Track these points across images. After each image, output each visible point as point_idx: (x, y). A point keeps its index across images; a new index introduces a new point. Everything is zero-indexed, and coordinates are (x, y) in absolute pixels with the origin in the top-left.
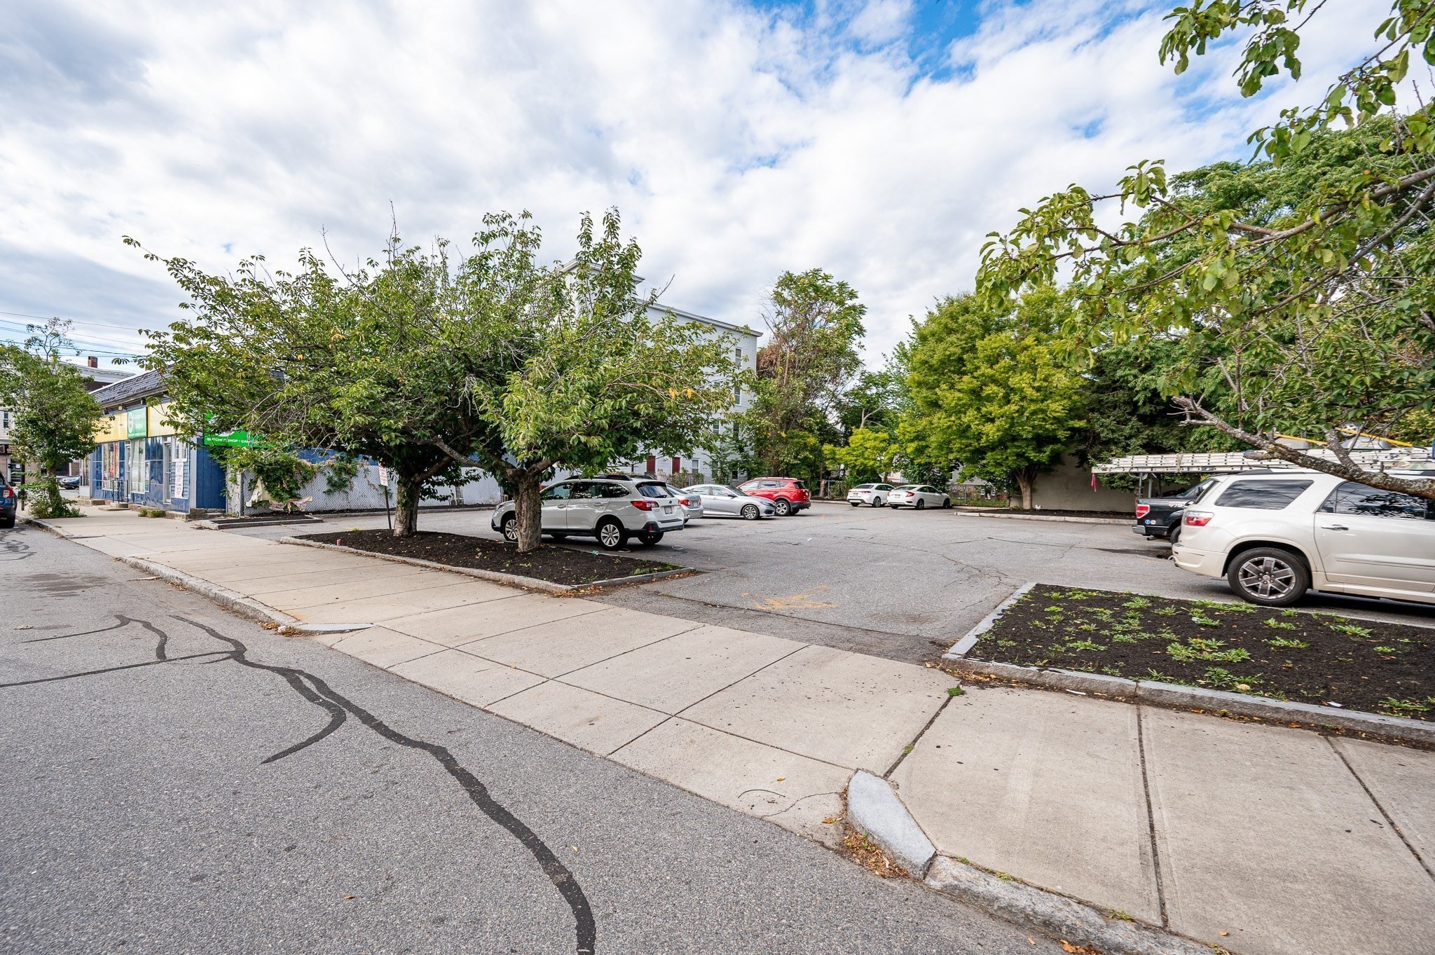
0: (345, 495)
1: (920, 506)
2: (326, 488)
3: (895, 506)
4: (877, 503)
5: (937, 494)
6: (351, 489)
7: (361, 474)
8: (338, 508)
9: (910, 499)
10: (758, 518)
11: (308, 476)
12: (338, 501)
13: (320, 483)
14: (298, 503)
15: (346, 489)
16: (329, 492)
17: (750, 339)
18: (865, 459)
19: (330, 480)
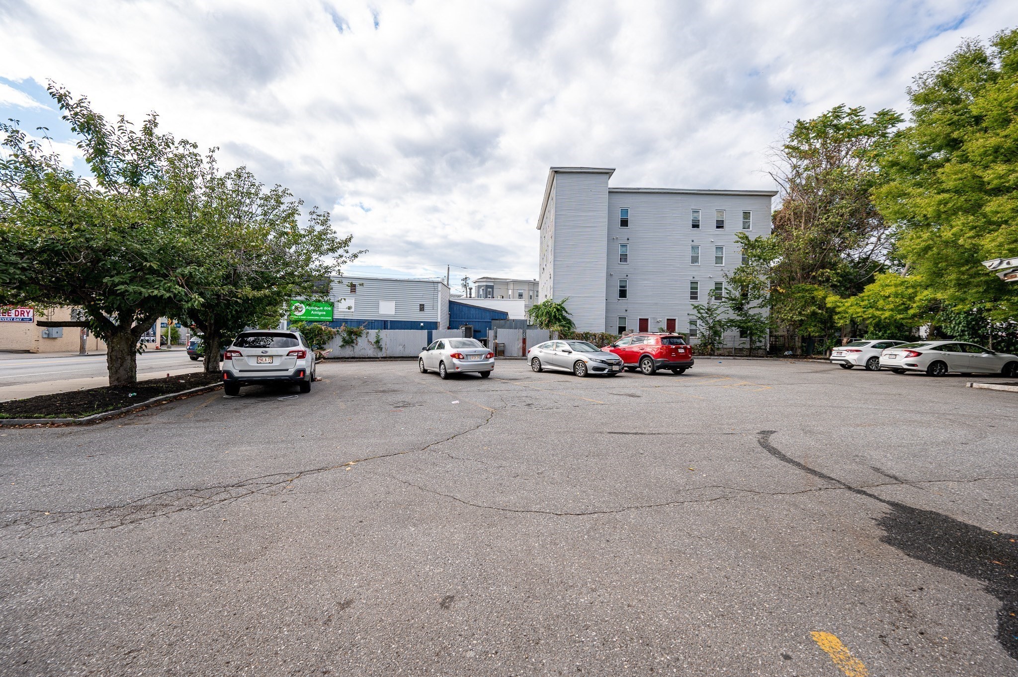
0: (352, 348)
1: (937, 369)
2: (341, 343)
3: (898, 371)
4: (872, 365)
5: (985, 355)
6: (357, 344)
7: (364, 336)
8: (347, 356)
9: (911, 360)
10: (587, 375)
11: (331, 337)
12: (348, 352)
13: (338, 341)
14: (323, 353)
15: (354, 345)
16: (342, 346)
17: (763, 201)
18: (877, 309)
19: (344, 340)
